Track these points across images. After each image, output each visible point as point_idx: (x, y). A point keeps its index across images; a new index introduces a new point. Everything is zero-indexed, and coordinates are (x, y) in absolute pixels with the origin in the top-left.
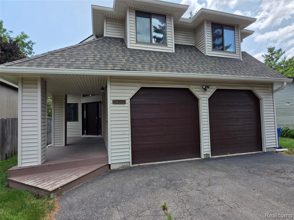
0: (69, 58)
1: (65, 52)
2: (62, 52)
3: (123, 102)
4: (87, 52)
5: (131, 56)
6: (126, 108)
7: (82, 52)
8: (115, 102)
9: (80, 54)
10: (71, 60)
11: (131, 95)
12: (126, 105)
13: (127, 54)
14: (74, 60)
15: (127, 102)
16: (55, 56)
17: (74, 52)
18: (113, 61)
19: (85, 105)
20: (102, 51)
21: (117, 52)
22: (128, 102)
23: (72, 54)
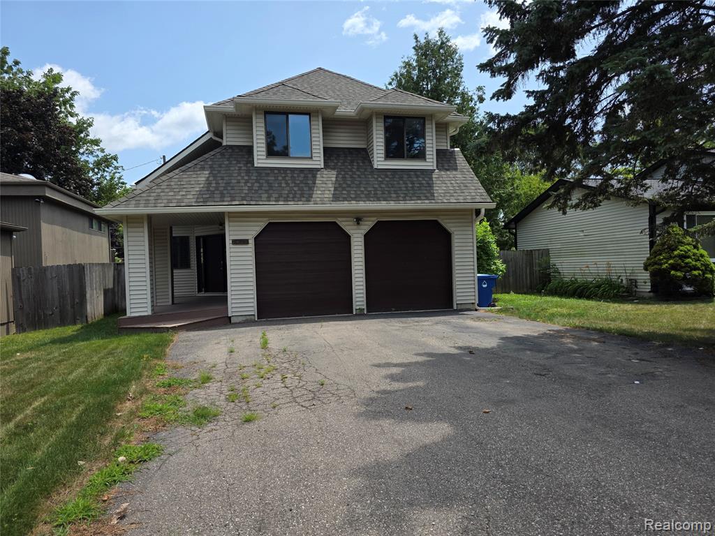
0: (178, 190)
1: (173, 180)
2: (170, 180)
3: (245, 242)
4: (199, 179)
5: (257, 181)
6: (250, 250)
7: (193, 179)
8: (235, 242)
9: (192, 183)
10: (181, 193)
11: (255, 233)
12: (250, 246)
13: (252, 178)
14: (184, 193)
15: (250, 242)
16: (162, 187)
17: (184, 180)
18: (232, 192)
19: (201, 239)
20: (219, 175)
21: (239, 174)
22: (252, 242)
23: (182, 183)
